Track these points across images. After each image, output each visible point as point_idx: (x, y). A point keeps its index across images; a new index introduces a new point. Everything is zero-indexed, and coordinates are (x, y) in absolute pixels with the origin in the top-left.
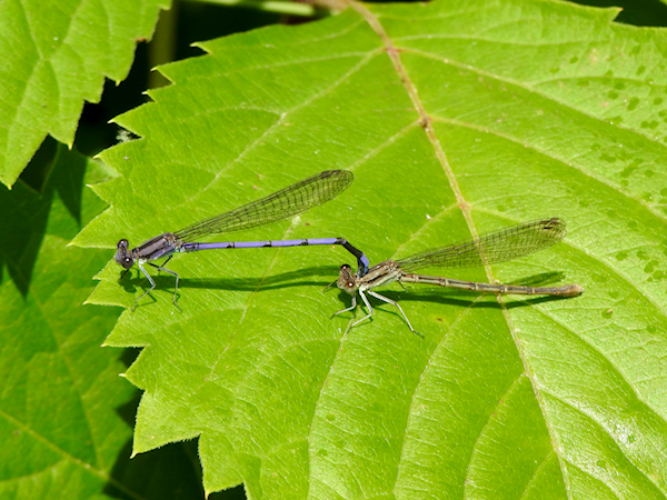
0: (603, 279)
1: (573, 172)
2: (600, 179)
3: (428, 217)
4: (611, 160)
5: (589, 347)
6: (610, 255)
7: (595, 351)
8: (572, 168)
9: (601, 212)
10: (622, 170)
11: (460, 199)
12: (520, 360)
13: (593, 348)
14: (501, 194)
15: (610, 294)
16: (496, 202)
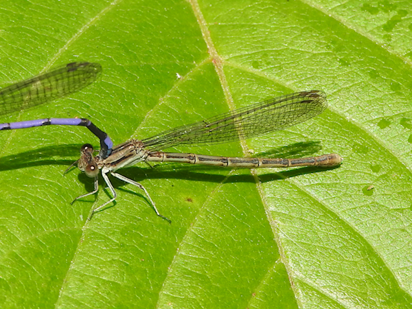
0: (364, 150)
1: (333, 24)
2: (361, 32)
3: (179, 76)
4: (373, 11)
5: (348, 228)
6: (371, 121)
7: (355, 233)
8: (332, 19)
9: (363, 71)
10: (385, 22)
11: (212, 52)
12: (275, 244)
13: (352, 230)
14: (257, 48)
15: (372, 167)
16: (250, 56)
